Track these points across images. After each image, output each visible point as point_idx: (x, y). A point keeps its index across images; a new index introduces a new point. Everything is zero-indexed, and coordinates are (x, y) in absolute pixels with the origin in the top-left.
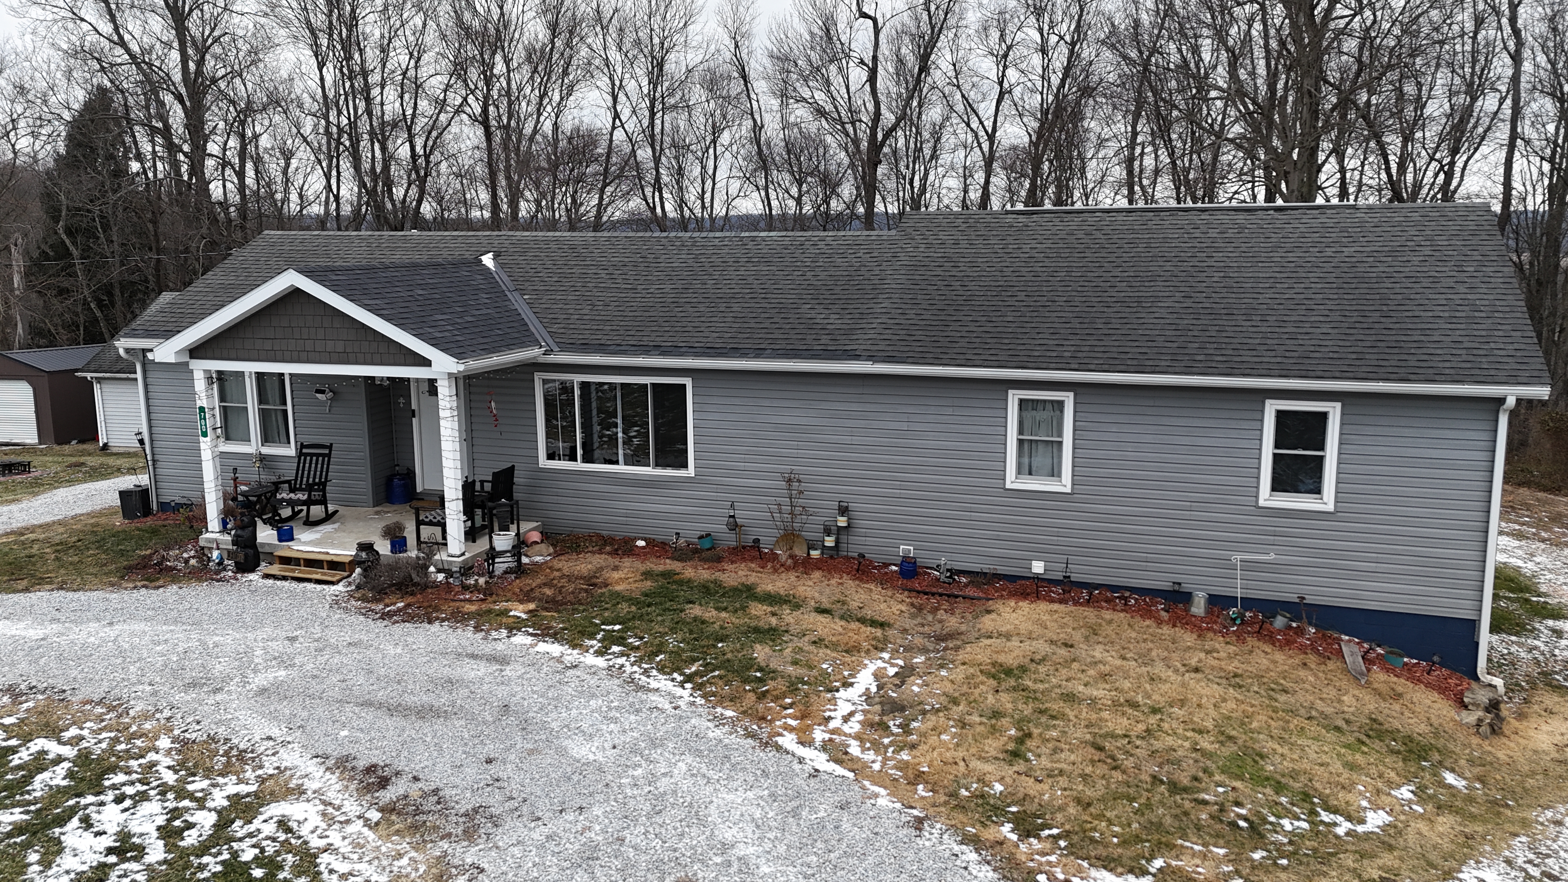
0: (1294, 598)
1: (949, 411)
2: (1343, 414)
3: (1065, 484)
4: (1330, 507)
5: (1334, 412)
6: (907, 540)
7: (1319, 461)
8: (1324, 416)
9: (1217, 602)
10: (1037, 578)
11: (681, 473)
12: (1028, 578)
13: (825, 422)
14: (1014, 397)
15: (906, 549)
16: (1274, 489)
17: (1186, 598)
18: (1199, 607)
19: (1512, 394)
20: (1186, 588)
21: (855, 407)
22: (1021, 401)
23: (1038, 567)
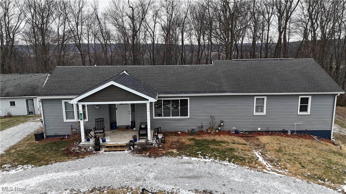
0: (305, 130)
1: (243, 101)
2: (312, 98)
3: (265, 113)
4: (309, 114)
5: (310, 98)
6: (234, 127)
7: (307, 106)
8: (308, 98)
9: (292, 132)
10: (259, 131)
11: (187, 117)
12: (257, 131)
13: (217, 105)
14: (255, 98)
15: (234, 128)
16: (300, 111)
17: (287, 132)
18: (289, 133)
19: (339, 93)
20: (286, 130)
21: (224, 101)
22: (256, 98)
23: (259, 129)
